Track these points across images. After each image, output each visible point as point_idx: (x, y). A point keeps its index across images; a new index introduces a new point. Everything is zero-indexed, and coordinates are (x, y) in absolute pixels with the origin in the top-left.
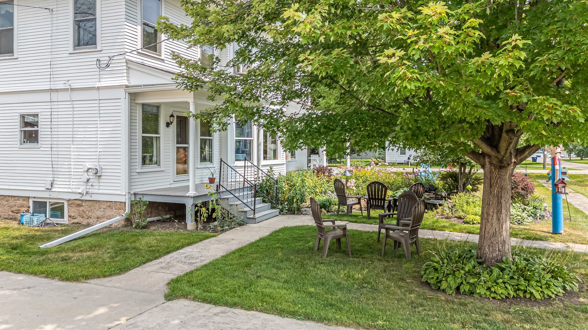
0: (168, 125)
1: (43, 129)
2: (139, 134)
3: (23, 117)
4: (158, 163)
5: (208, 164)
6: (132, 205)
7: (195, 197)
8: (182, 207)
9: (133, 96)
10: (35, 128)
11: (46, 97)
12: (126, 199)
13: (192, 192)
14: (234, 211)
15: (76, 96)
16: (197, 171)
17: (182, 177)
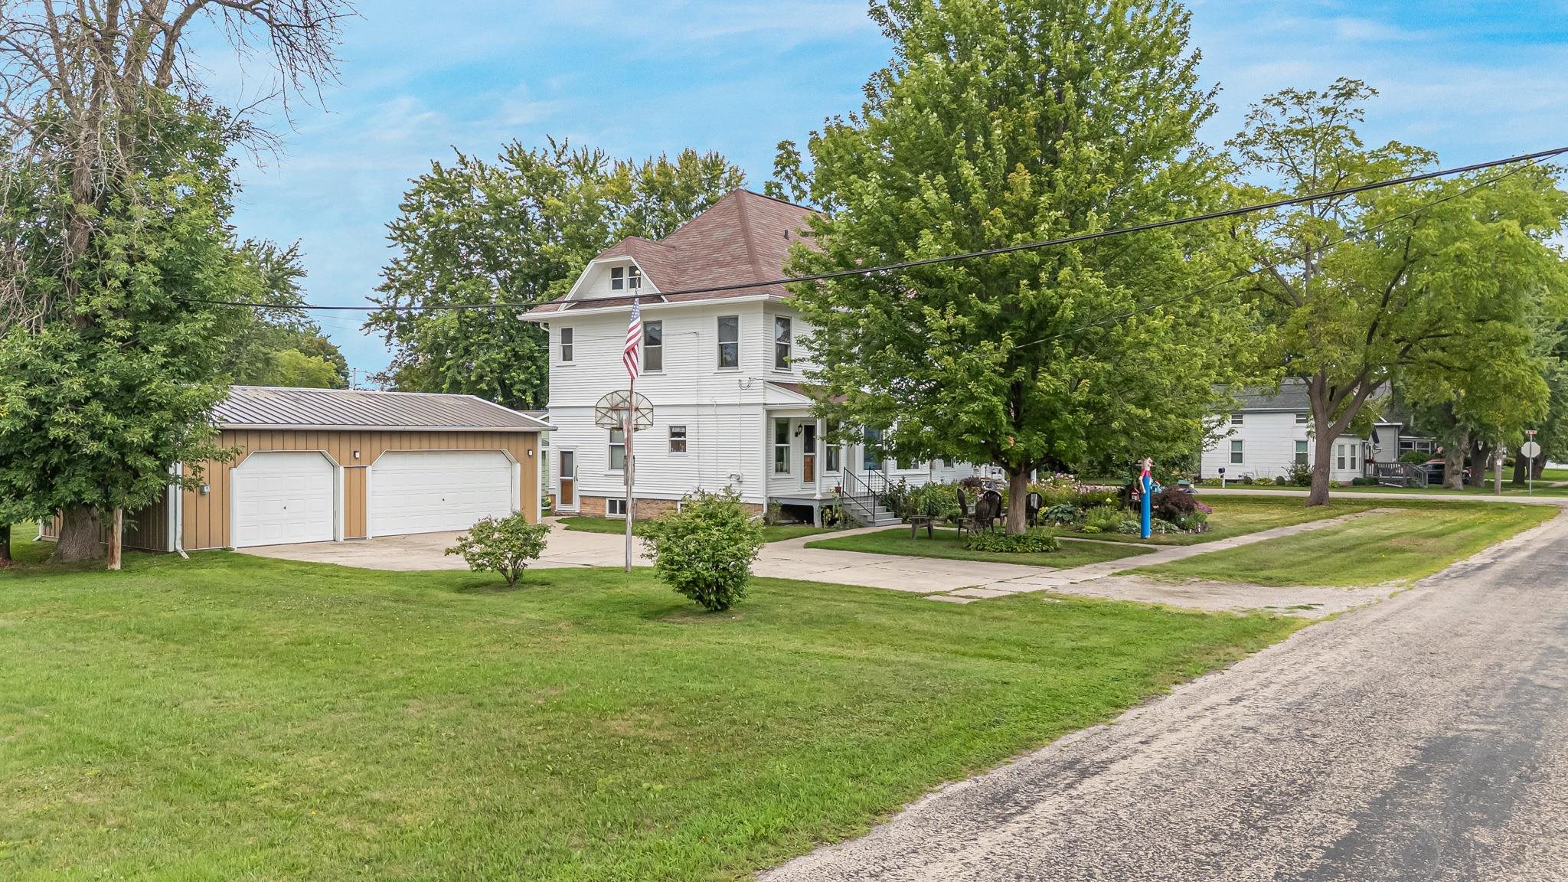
0: (797, 435)
1: (690, 439)
2: (774, 445)
3: (671, 427)
4: (788, 471)
5: (834, 473)
6: (768, 506)
7: (821, 500)
8: (811, 508)
9: (769, 412)
10: (682, 439)
11: (694, 411)
12: (764, 502)
13: (818, 497)
14: (855, 516)
15: (721, 410)
16: (824, 480)
17: (809, 485)
